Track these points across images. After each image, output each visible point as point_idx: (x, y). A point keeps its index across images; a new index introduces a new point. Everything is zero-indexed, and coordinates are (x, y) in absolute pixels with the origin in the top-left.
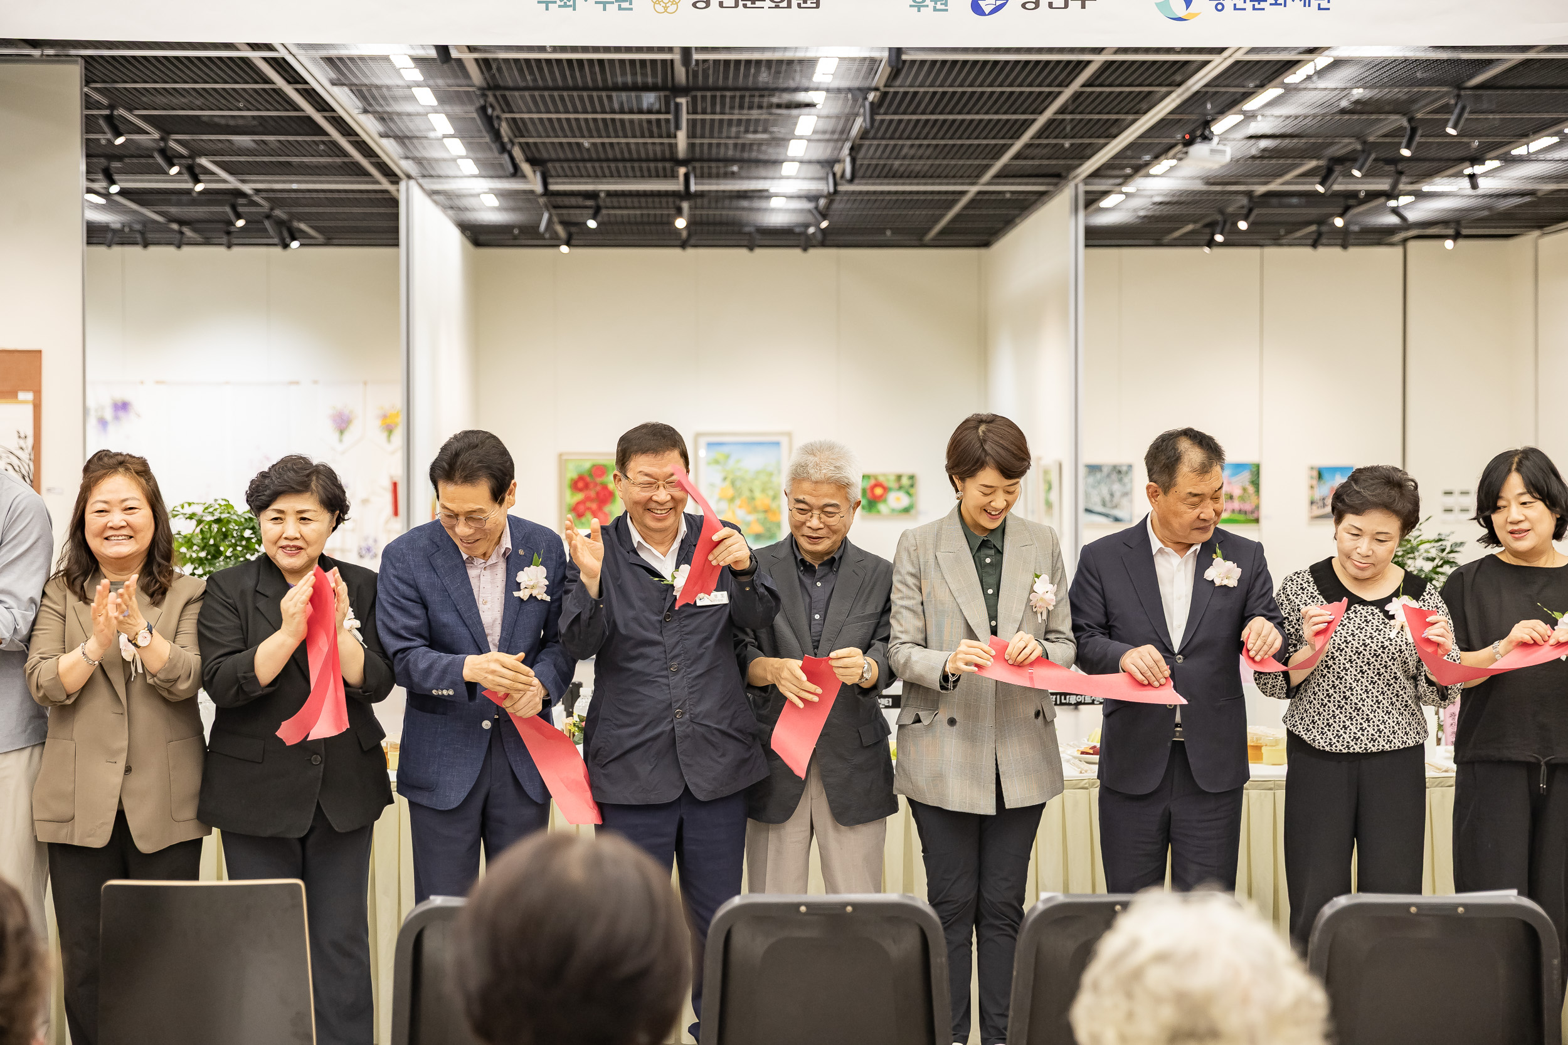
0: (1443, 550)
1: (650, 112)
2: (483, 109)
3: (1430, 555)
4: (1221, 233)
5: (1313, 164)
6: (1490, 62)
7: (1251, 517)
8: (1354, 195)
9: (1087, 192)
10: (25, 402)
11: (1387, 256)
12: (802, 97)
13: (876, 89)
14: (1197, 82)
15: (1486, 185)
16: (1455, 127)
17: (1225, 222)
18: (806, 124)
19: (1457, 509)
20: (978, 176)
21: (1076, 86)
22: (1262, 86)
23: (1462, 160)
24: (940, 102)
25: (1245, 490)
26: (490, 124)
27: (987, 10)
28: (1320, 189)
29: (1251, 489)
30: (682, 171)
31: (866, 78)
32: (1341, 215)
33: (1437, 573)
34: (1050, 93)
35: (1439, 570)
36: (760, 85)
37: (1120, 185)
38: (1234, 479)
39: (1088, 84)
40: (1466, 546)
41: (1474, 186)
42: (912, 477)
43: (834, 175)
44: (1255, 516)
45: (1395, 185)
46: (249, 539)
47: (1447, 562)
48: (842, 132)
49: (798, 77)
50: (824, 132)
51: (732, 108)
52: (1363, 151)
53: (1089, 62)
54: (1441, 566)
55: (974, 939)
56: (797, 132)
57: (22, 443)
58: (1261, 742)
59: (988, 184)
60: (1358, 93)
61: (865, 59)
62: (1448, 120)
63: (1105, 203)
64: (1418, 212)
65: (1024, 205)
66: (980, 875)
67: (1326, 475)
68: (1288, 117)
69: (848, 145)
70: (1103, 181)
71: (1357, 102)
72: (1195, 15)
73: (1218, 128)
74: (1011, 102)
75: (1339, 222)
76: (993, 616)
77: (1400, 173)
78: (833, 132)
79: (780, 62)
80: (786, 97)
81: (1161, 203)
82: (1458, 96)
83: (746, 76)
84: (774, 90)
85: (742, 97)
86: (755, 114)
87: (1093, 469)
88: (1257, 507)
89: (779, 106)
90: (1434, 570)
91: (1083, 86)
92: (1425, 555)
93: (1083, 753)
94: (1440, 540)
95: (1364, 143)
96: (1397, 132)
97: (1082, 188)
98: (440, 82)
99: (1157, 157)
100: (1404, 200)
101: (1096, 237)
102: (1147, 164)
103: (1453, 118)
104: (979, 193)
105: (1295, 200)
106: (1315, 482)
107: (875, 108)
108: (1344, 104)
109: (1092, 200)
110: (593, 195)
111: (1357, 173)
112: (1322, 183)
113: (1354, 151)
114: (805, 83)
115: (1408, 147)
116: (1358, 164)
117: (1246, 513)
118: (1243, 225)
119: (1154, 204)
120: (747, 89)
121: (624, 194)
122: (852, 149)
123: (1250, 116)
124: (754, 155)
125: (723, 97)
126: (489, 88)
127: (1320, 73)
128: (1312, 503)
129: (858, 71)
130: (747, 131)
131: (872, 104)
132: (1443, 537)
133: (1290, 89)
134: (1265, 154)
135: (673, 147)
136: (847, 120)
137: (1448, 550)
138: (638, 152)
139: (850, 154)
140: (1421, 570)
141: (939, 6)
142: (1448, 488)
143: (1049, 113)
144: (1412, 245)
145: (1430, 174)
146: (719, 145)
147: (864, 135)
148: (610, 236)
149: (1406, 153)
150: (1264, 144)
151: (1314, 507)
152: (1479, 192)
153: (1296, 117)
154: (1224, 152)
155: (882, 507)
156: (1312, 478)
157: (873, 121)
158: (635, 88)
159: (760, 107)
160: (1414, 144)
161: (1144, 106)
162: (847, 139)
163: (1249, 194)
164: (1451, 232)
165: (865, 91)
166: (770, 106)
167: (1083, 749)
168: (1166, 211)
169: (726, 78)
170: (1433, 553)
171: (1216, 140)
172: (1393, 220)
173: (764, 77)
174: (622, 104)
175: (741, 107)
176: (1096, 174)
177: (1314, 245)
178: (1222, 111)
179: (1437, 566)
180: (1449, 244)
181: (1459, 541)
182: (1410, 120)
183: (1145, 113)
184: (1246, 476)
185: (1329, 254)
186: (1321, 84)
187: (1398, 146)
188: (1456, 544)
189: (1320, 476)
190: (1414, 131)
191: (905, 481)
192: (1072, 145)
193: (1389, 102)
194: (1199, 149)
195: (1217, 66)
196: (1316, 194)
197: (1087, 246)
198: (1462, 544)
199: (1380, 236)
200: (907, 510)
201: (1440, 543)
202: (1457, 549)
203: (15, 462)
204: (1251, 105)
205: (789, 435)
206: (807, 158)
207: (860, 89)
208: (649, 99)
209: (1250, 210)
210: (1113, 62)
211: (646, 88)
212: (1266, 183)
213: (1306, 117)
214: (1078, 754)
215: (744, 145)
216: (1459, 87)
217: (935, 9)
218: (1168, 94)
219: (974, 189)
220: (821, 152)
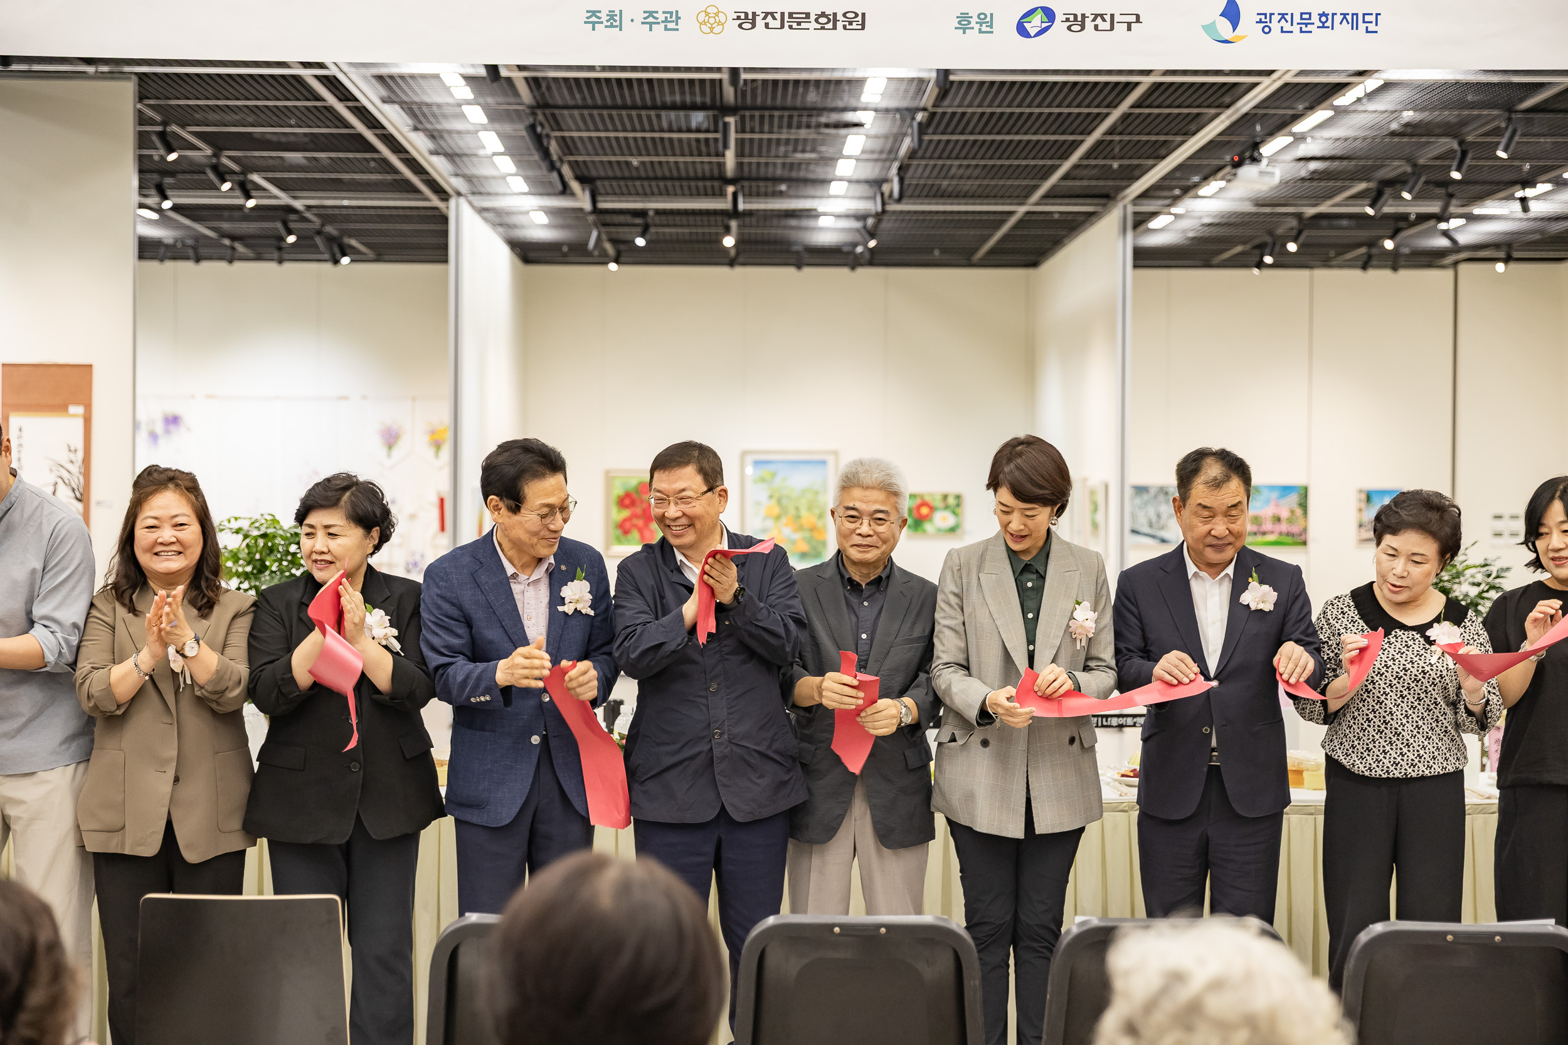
0: (1489, 576)
1: (698, 131)
2: (532, 128)
3: (1476, 581)
4: (1271, 255)
5: (1362, 186)
6: (1541, 86)
7: (1299, 539)
8: (1404, 217)
9: (1135, 214)
10: (75, 416)
11: (1438, 279)
12: (850, 117)
13: (924, 109)
14: (1246, 104)
15: (1538, 208)
16: (1505, 150)
17: (1274, 244)
18: (854, 143)
19: (1506, 533)
20: (1027, 196)
21: (1124, 107)
22: (1311, 108)
23: (1513, 183)
24: (989, 122)
25: (1292, 512)
26: (539, 142)
27: (1032, 32)
28: (1370, 211)
29: (1299, 512)
30: (730, 189)
31: (914, 98)
32: (1392, 238)
33: (1483, 598)
34: (1098, 114)
35: (1485, 595)
36: (808, 105)
37: (1169, 206)
38: (1283, 502)
39: (1137, 105)
40: (1512, 571)
41: (1525, 209)
42: (958, 497)
43: (882, 194)
44: (1303, 538)
45: (1445, 208)
46: (294, 554)
47: (1492, 587)
48: (890, 152)
49: (846, 97)
50: (873, 152)
51: (780, 127)
52: (1413, 173)
53: (1137, 84)
54: (1487, 591)
55: (1012, 961)
56: (845, 152)
57: (72, 456)
58: (1303, 767)
59: (1037, 204)
60: (1408, 115)
61: (913, 79)
62: (1498, 143)
63: (1154, 224)
64: (1470, 234)
65: (1073, 225)
66: (1017, 896)
67: (1375, 499)
68: (1337, 139)
69: (896, 165)
70: (1152, 202)
71: (1407, 125)
72: (1242, 38)
73: (1267, 150)
74: (1061, 123)
75: (1389, 245)
76: (1031, 640)
77: (1451, 196)
78: (881, 152)
79: (828, 82)
80: (834, 117)
81: (1210, 225)
82: (1509, 120)
83: (794, 96)
84: (821, 110)
85: (791, 117)
86: (803, 133)
87: (1140, 490)
88: (1305, 530)
89: (827, 126)
90: (1480, 595)
91: (1132, 107)
92: (1471, 580)
93: (1123, 776)
94: (1486, 565)
95: (1415, 165)
96: (1448, 155)
97: (1130, 209)
98: (490, 100)
99: (1206, 179)
100: (1454, 223)
101: (1144, 258)
102: (1196, 186)
103: (1504, 141)
104: (1028, 213)
105: (1345, 223)
106: (1363, 505)
107: (923, 128)
108: (1394, 126)
109: (1140, 221)
110: (642, 213)
111: (1406, 196)
112: (1372, 206)
113: (1405, 173)
114: (853, 103)
115: (1458, 170)
116: (1408, 187)
117: (1293, 535)
118: (1292, 247)
119: (1203, 225)
120: (795, 109)
121: (672, 212)
122: (900, 169)
123: (1300, 138)
124: (802, 174)
125: (771, 117)
126: (539, 106)
127: (1371, 96)
128: (1360, 526)
129: (906, 91)
130: (795, 151)
131: (920, 124)
132: (1489, 562)
133: (1340, 112)
134: (1315, 176)
135: (721, 166)
136: (895, 140)
137: (1494, 575)
138: (687, 170)
139: (898, 174)
140: (1467, 595)
141: (984, 28)
142: (1498, 512)
143: (1097, 134)
144: (1463, 268)
145: (1481, 197)
146: (767, 164)
147: (912, 154)
148: (658, 255)
149: (1456, 175)
150: (1313, 166)
151: (1363, 530)
152: (1531, 215)
153: (1346, 139)
154: (1273, 174)
155: (928, 527)
156: (1360, 500)
157: (920, 141)
158: (684, 107)
159: (808, 126)
160: (1465, 167)
161: (1193, 127)
162: (895, 159)
163: (1299, 216)
164: (1502, 255)
165: (912, 111)
166: (819, 126)
167: (1123, 772)
168: (1215, 232)
169: (774, 97)
170: (1479, 578)
171: (1264, 162)
172: (1444, 242)
173: (812, 97)
174: (670, 123)
175: (790, 126)
176: (1145, 195)
177: (1364, 267)
178: (1272, 133)
179: (1483, 592)
180: (1500, 267)
181: (1505, 566)
182: (1461, 143)
183: (1194, 134)
184: (1294, 499)
185: (1379, 276)
186: (1372, 106)
187: (1449, 169)
188: (1503, 570)
189: (1368, 498)
190: (1464, 154)
191: (951, 501)
192: (1120, 166)
193: (1439, 125)
194: (1248, 171)
195: (1266, 88)
196: (1366, 216)
197: (1135, 266)
198: (1508, 569)
199: (1431, 259)
200: (952, 530)
201: (1486, 568)
202: (1503, 574)
203: (65, 475)
204: (1300, 127)
205: (835, 453)
206: (855, 177)
207: (908, 110)
208: (698, 118)
209: (1300, 232)
210: (1161, 84)
211: (695, 107)
212: (1315, 205)
213: (1355, 139)
214: (1119, 777)
215: (792, 165)
216: (1510, 109)
217: (980, 31)
218: (1217, 115)
219: (1022, 210)
220: (870, 171)
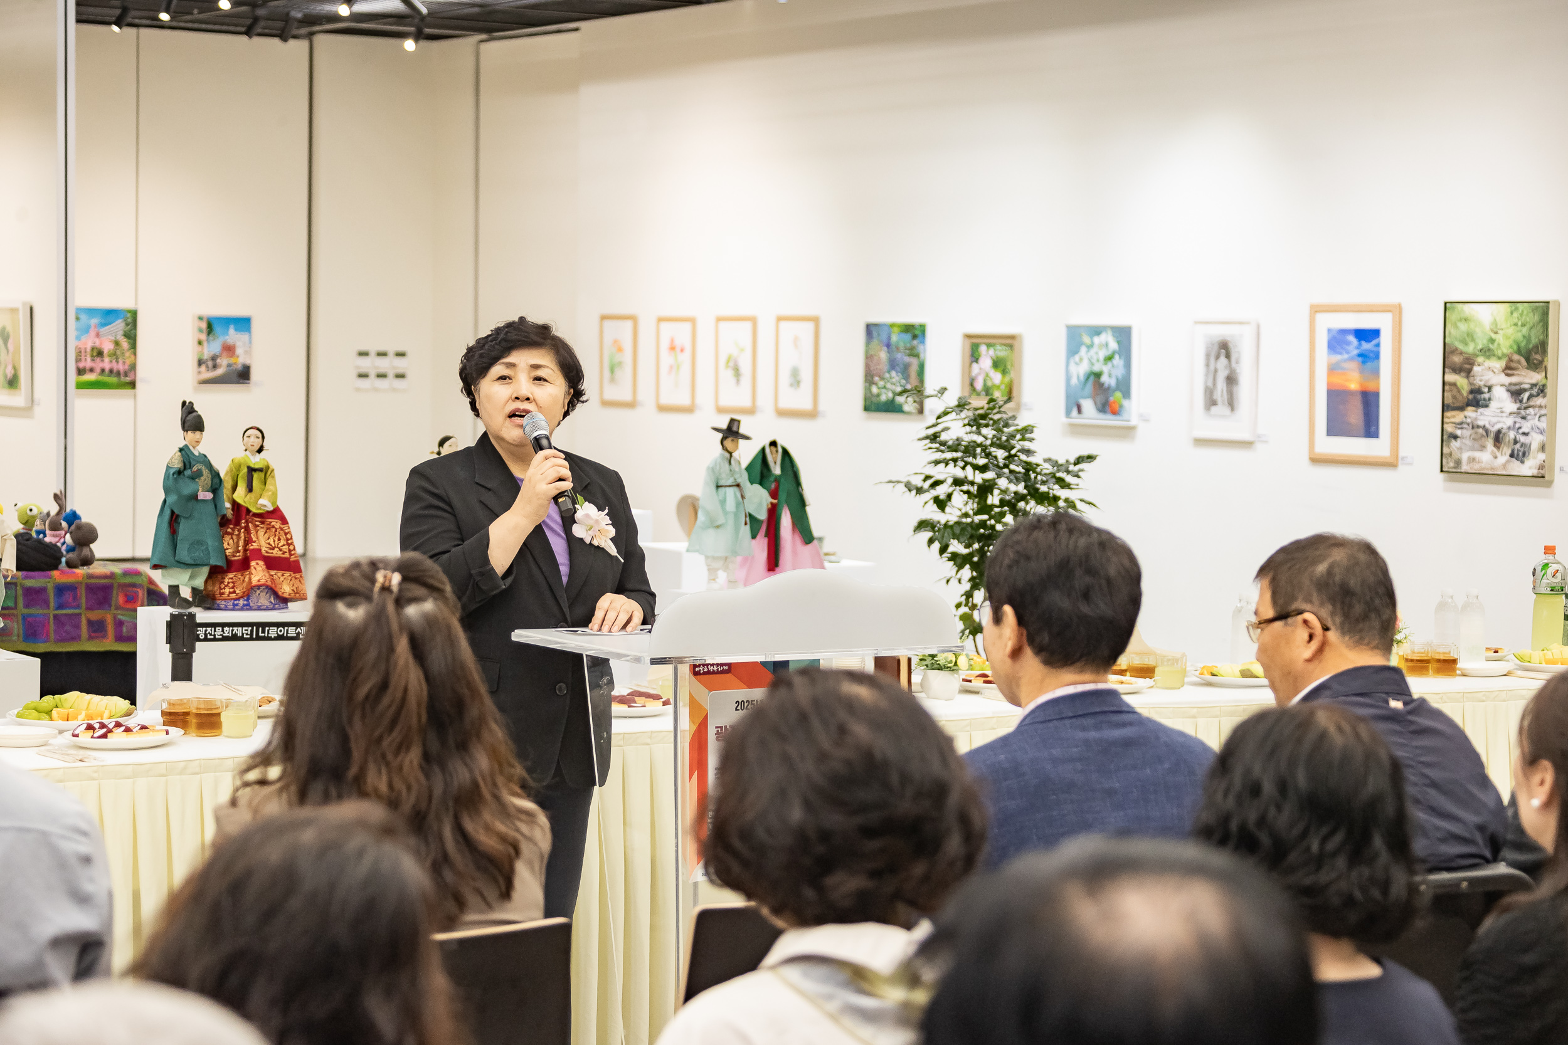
7: (123, 379)
25: (117, 343)
29: (125, 344)
38: (103, 330)
44: (128, 379)
67: (217, 329)
88: (133, 367)
106: (203, 337)
117: (118, 374)
128: (200, 363)
144: (321, 41)
151: (203, 368)
156: (201, 330)
180: (409, 45)
184: (119, 326)
189: (210, 329)
